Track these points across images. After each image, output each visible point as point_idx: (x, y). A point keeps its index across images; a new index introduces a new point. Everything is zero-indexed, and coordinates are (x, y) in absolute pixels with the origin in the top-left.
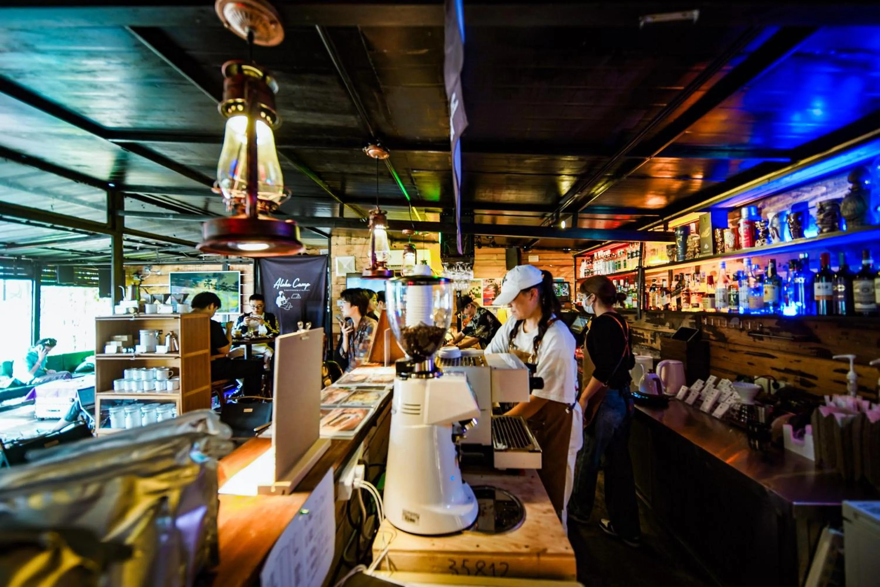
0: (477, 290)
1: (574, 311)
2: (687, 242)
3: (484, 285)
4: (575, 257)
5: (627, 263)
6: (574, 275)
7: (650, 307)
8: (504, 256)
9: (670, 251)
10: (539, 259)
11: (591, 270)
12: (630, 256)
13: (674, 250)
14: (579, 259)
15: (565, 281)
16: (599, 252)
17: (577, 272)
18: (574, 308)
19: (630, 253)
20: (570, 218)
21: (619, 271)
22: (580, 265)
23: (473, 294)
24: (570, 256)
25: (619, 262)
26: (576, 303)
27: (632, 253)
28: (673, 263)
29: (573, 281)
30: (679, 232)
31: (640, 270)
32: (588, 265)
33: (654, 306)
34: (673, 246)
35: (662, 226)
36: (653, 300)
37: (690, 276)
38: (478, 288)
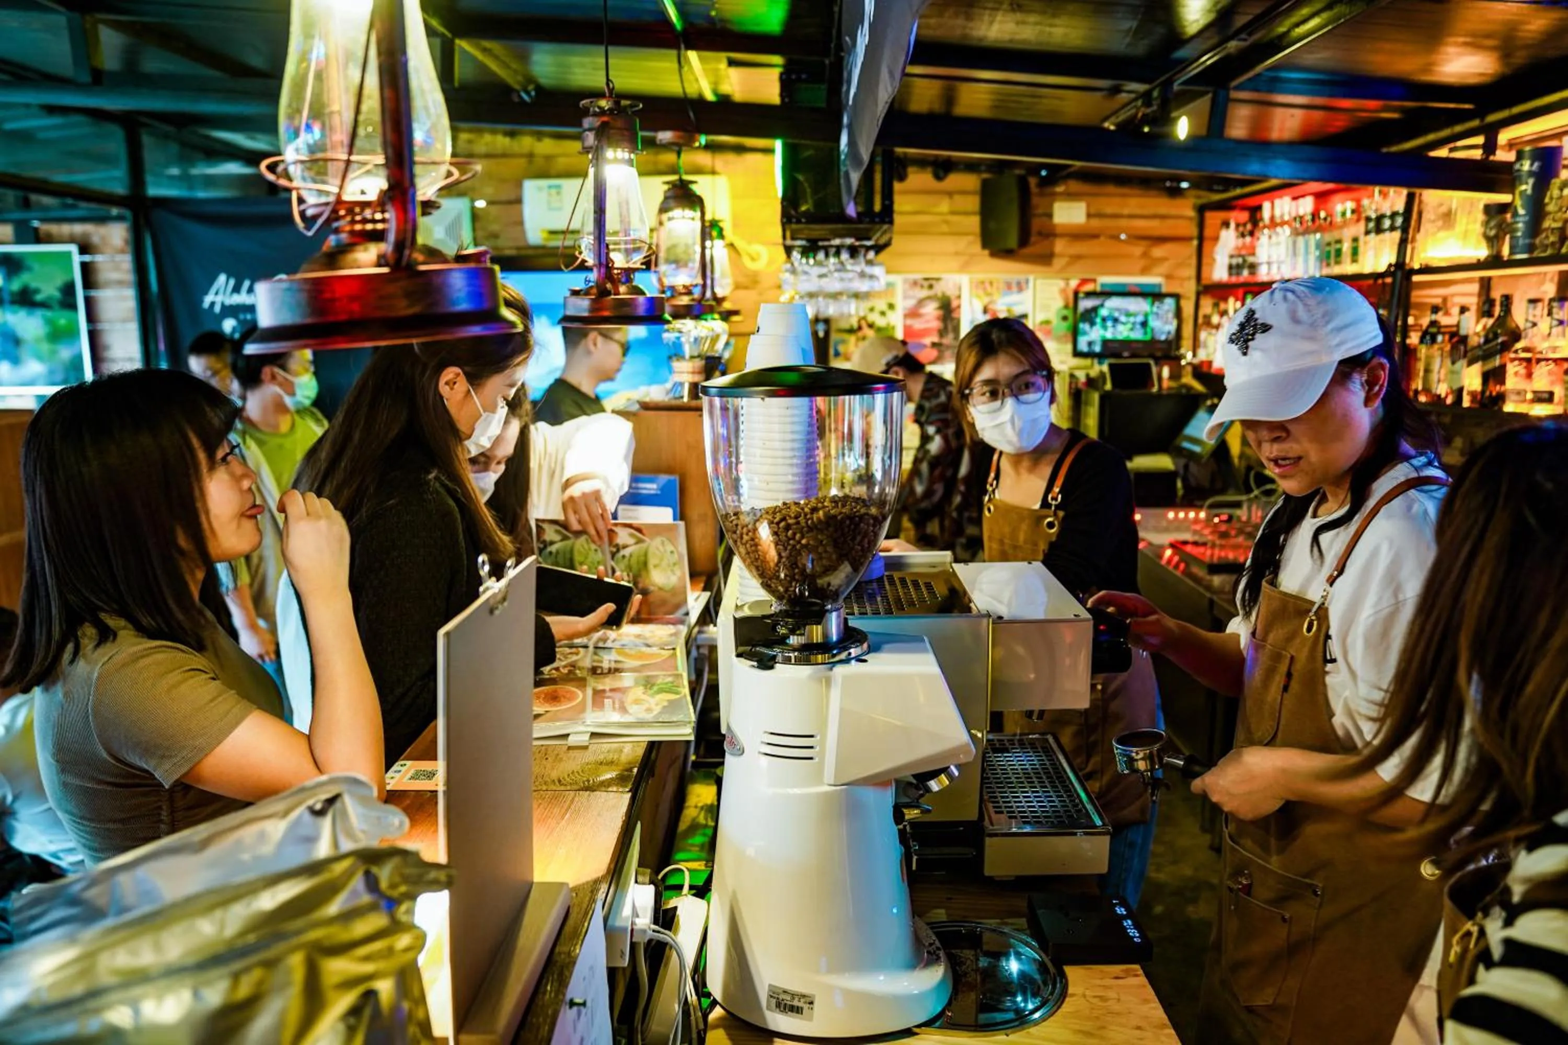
0: (883, 313)
1: (1189, 388)
2: (1547, 200)
3: (906, 297)
4: (1201, 210)
5: (1361, 249)
6: (1192, 272)
7: (1416, 392)
8: (974, 203)
9: (1493, 223)
10: (1089, 216)
11: (1251, 259)
12: (1372, 225)
13: (1504, 220)
14: (1213, 218)
15: (1164, 290)
16: (1277, 202)
17: (1205, 260)
18: (1188, 379)
19: (1373, 216)
20: (1204, 103)
21: (1337, 270)
22: (1216, 239)
23: (871, 326)
24: (1185, 208)
25: (1339, 241)
26: (1196, 361)
27: (1380, 219)
28: (1495, 261)
29: (1189, 289)
30: (1526, 166)
31: (1399, 274)
32: (1241, 241)
33: (1427, 390)
34: (1503, 208)
35: (1480, 140)
36: (1427, 371)
37: (1540, 305)
38: (884, 307)
